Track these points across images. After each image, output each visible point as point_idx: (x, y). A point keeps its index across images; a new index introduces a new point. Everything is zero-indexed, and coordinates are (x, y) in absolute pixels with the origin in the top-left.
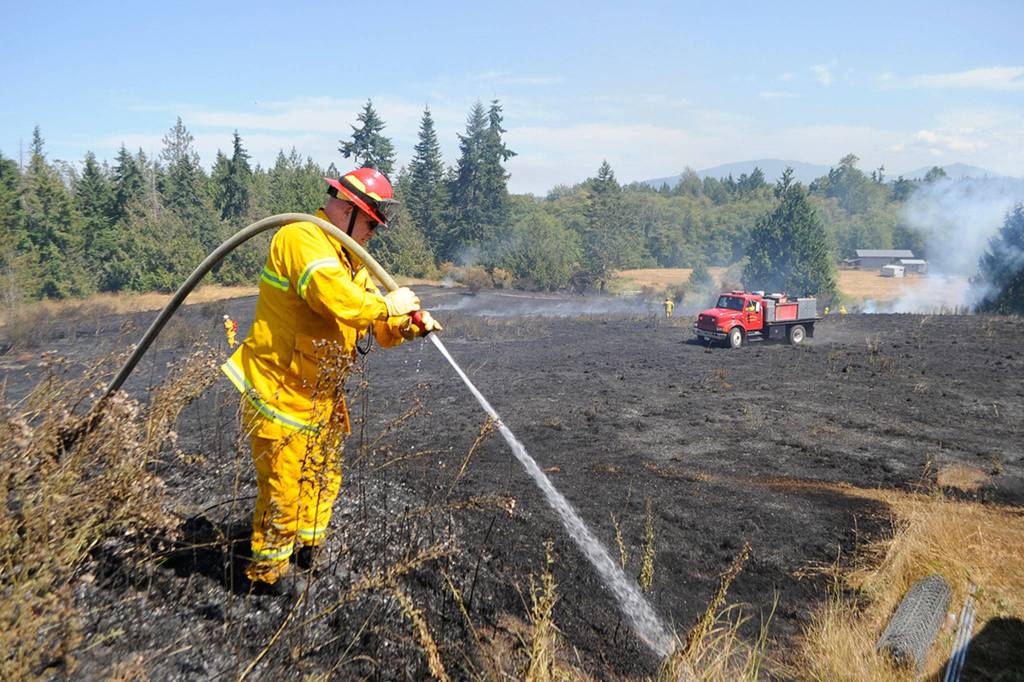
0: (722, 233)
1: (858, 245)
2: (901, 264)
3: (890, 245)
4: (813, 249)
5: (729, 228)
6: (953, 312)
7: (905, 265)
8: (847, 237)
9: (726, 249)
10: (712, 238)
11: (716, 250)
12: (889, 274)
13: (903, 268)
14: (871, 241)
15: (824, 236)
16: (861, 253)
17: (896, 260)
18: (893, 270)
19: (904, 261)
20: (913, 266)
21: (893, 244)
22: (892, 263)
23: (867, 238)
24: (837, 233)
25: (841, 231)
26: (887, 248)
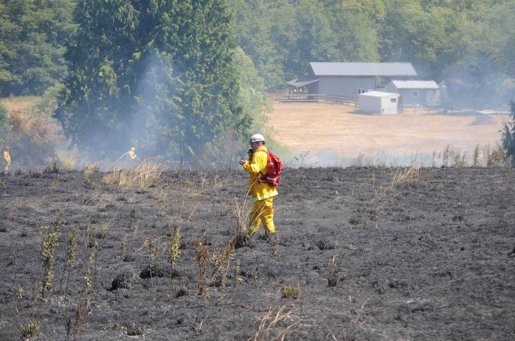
0: (45, 27)
1: (313, 53)
2: (393, 89)
3: (376, 55)
4: (204, 46)
5: (58, 17)
6: (470, 163)
7: (401, 91)
8: (293, 37)
9: (55, 59)
10: (23, 37)
11: (34, 62)
12: (372, 109)
13: (396, 96)
14: (339, 46)
15: (227, 20)
16: (319, 68)
17: (385, 82)
18: (378, 100)
19: (399, 84)
20: (416, 91)
21: (379, 51)
22: (377, 88)
23: (329, 40)
24: (274, 29)
25: (281, 27)
26: (367, 59)
